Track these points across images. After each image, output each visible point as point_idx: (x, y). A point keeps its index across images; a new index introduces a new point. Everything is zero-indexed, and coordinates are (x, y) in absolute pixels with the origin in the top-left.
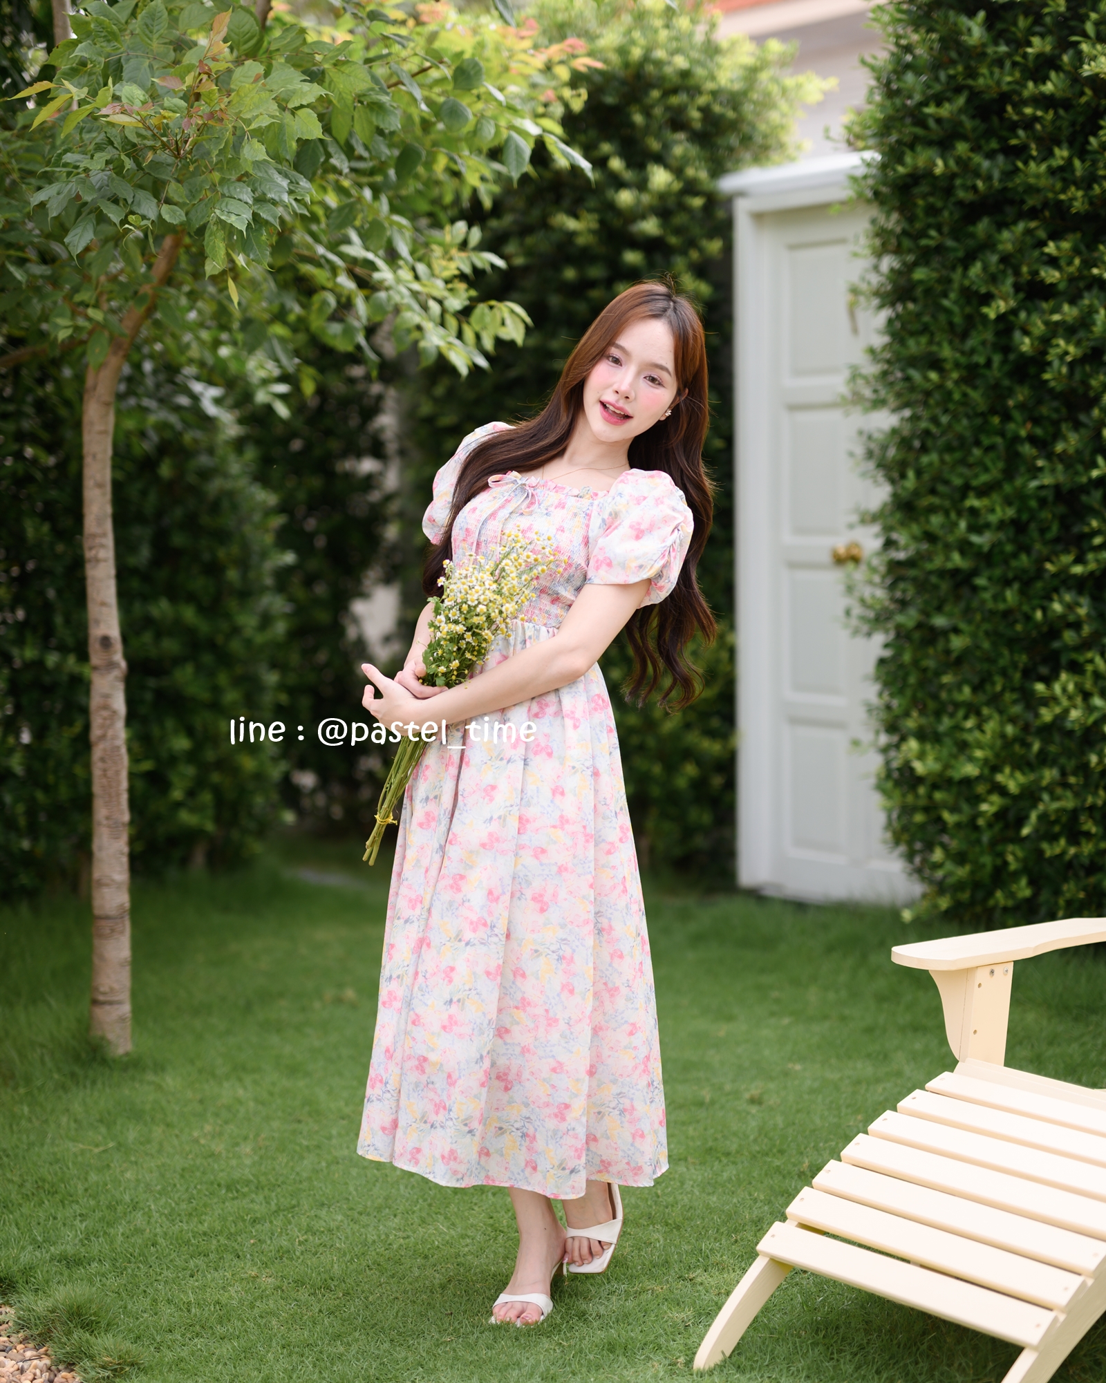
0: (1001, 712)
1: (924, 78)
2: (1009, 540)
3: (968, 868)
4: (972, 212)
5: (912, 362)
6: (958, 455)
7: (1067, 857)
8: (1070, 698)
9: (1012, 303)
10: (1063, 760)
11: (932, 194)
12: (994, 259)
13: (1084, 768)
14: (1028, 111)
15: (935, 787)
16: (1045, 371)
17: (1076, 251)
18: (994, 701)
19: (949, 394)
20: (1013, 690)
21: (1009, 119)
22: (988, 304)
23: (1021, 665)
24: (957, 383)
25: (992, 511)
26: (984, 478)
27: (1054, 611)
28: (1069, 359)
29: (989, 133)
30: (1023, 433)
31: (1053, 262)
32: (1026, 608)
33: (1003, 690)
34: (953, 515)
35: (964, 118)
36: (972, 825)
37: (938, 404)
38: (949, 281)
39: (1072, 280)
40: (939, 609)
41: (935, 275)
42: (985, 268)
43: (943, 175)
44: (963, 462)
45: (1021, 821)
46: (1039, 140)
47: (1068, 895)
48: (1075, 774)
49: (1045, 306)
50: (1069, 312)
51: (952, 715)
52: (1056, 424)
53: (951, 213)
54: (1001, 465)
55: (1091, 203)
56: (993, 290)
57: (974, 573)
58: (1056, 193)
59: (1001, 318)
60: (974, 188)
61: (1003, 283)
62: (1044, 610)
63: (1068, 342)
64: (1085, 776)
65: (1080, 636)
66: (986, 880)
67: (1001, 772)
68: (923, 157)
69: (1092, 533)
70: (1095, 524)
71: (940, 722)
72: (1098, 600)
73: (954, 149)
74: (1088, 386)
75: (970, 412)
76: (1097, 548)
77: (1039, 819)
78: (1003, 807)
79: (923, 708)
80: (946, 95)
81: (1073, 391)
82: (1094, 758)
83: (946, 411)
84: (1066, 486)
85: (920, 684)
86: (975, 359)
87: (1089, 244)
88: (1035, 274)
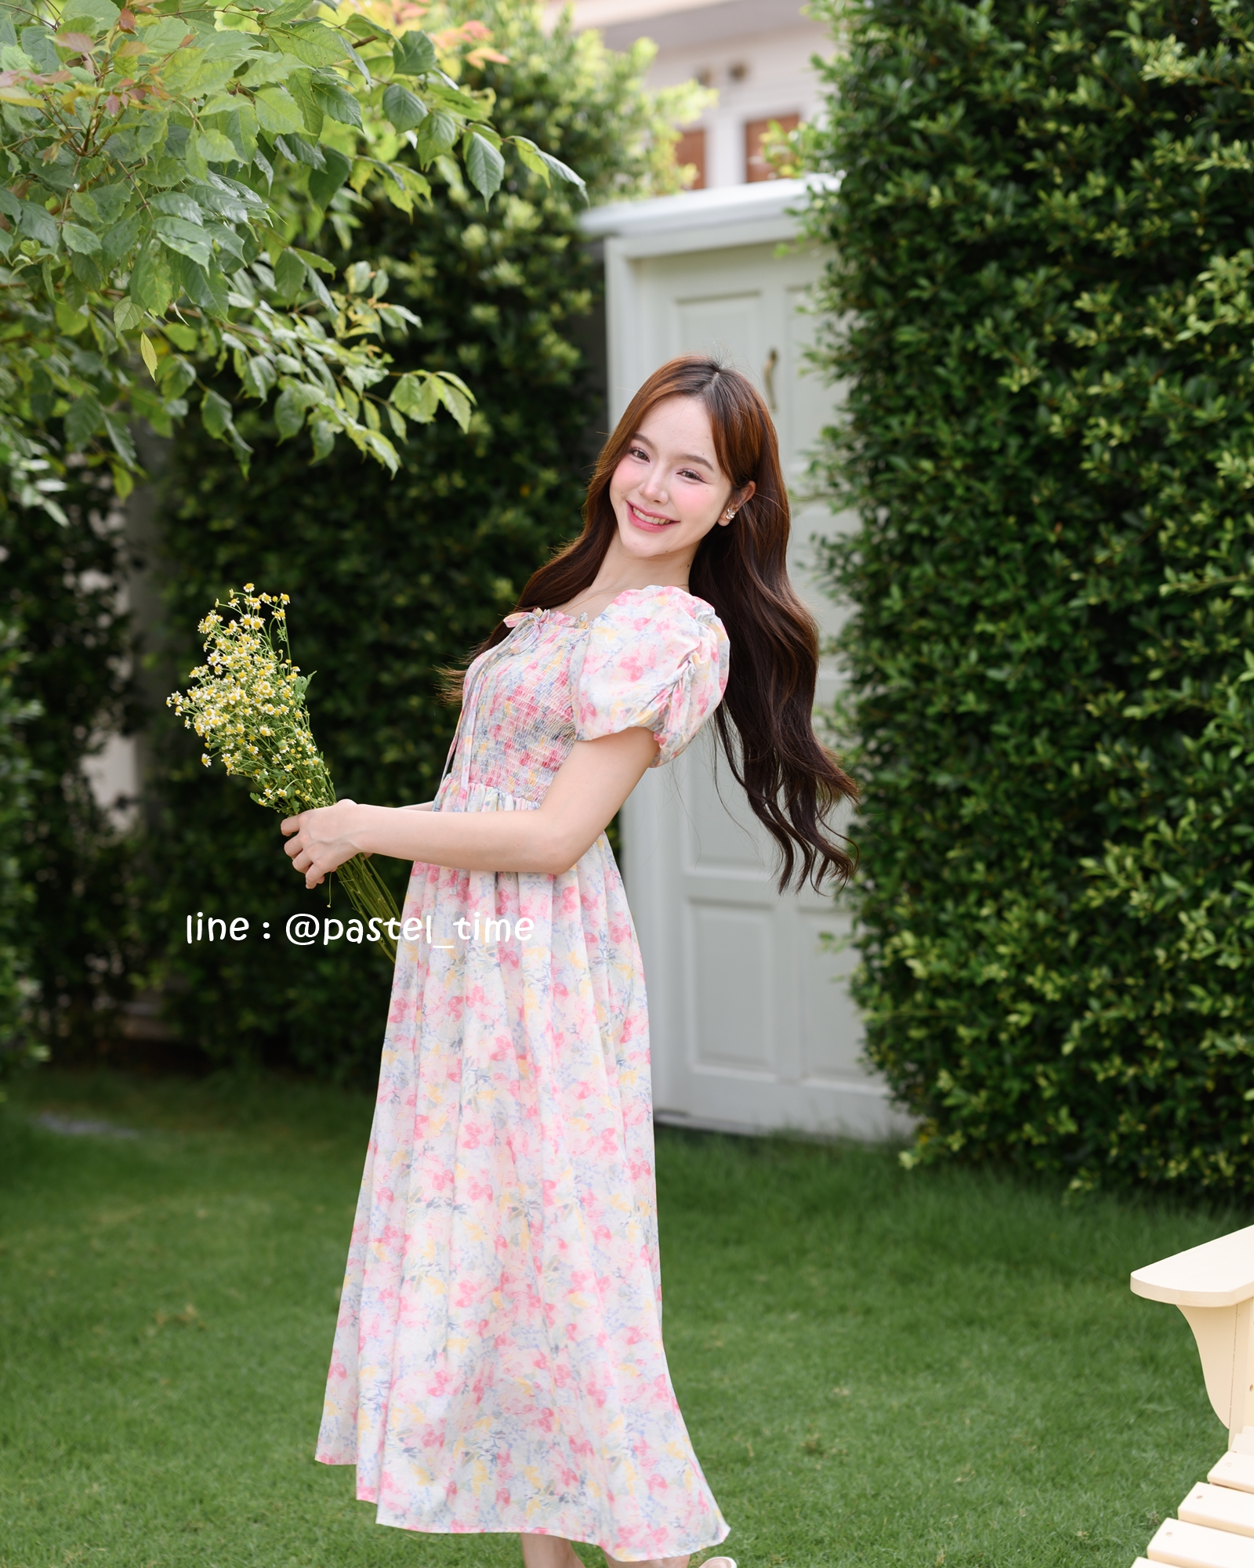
0: (1026, 895)
1: (908, 84)
2: (1037, 676)
3: (984, 1094)
4: (972, 257)
5: (894, 445)
6: (961, 566)
7: (1125, 1080)
8: (1129, 877)
9: (1037, 372)
10: (1115, 956)
11: (918, 232)
12: (1008, 315)
13: (1147, 966)
14: (1051, 126)
15: (938, 992)
16: (1081, 460)
17: (1115, 307)
18: (1021, 881)
19: (949, 488)
20: (1042, 867)
21: (1023, 138)
22: (1002, 374)
23: (1054, 835)
24: (958, 473)
25: (1015, 637)
26: (1004, 596)
27: (1100, 765)
28: (1114, 443)
29: (992, 157)
30: (1052, 538)
31: (1086, 319)
32: (1060, 762)
33: (1032, 866)
34: (955, 643)
35: (962, 135)
36: (993, 1041)
37: (931, 501)
38: (946, 343)
39: (1112, 341)
40: (937, 764)
41: (925, 336)
42: (996, 327)
43: (938, 208)
44: (970, 575)
45: (1054, 1035)
46: (1063, 164)
47: (1123, 1129)
48: (1130, 974)
49: (1078, 375)
50: (1112, 383)
51: (959, 899)
52: (1091, 526)
53: (946, 259)
54: (1022, 579)
55: (1137, 241)
56: (1012, 357)
57: (990, 718)
58: (1093, 231)
59: (1024, 389)
60: (981, 223)
61: (1023, 348)
62: (1082, 762)
63: (1110, 423)
64: (1147, 976)
65: (1136, 797)
66: (1010, 1111)
67: (1032, 973)
68: (912, 184)
69: (1148, 665)
70: (1151, 653)
71: (943, 909)
72: (1157, 750)
73: (952, 174)
74: (1137, 478)
75: (978, 511)
76: (1155, 685)
77: (1084, 1032)
78: (1035, 1017)
79: (916, 890)
80: (939, 104)
81: (1116, 485)
82: (1161, 954)
83: (945, 510)
84: (1114, 606)
85: (912, 860)
86: (984, 442)
87: (1132, 295)
88: (1061, 335)
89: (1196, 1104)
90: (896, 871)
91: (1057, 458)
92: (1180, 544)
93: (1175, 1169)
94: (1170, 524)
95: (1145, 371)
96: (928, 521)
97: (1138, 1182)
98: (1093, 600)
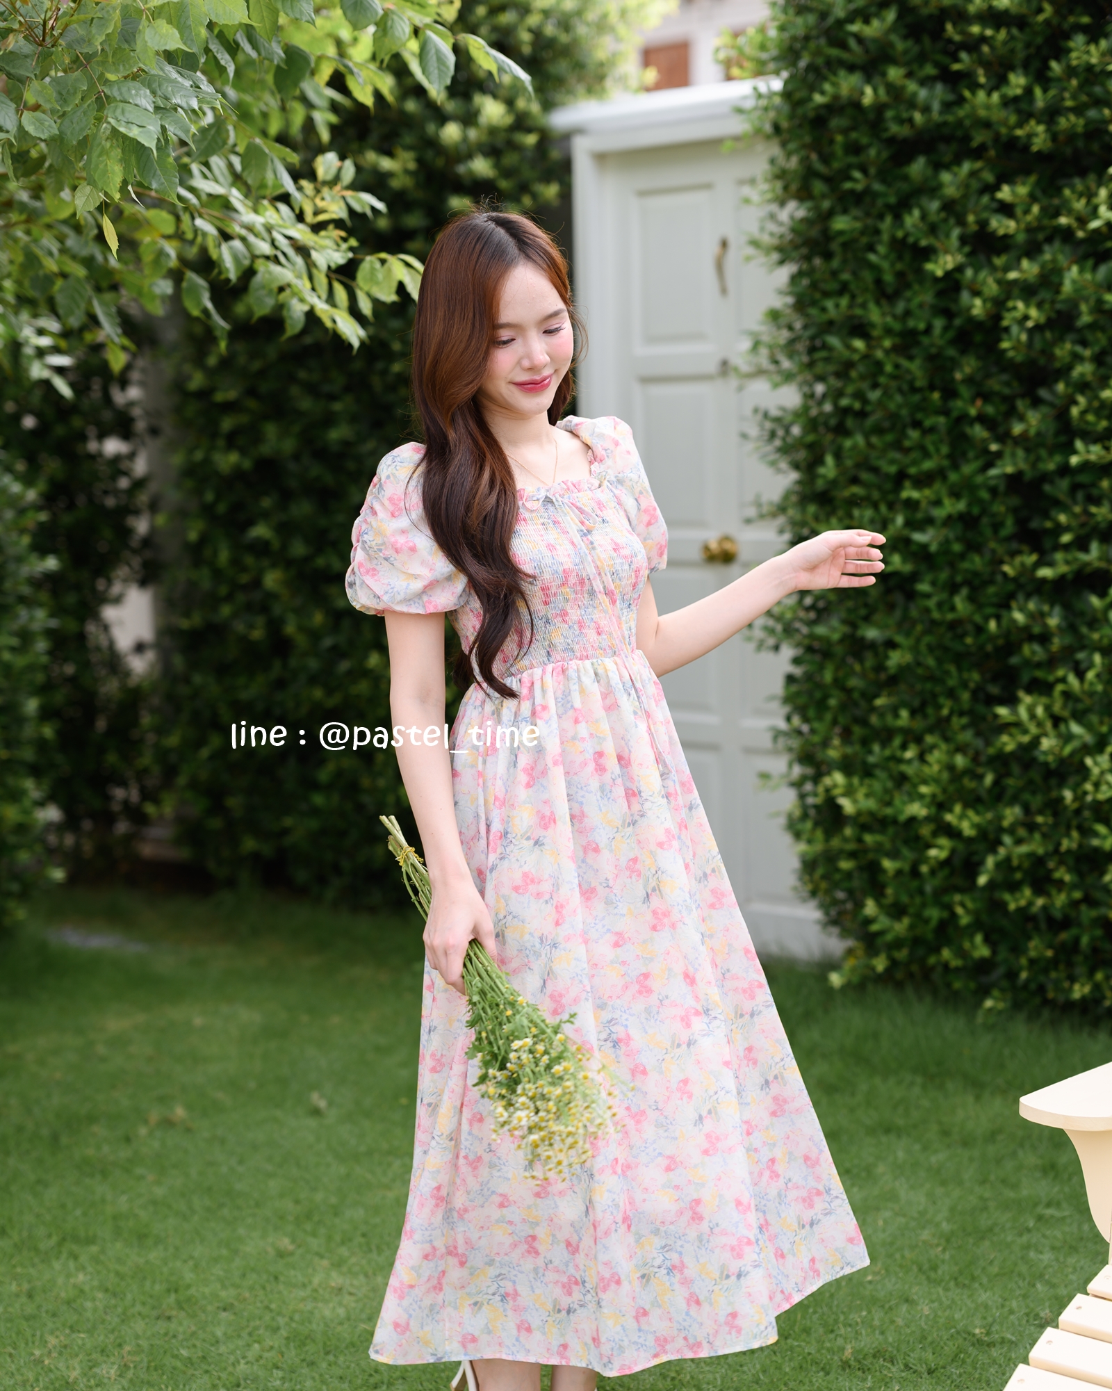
0: (946, 739)
2: (958, 539)
3: (906, 921)
4: (902, 151)
5: (829, 326)
6: (889, 438)
7: (1034, 909)
8: (1040, 724)
9: (960, 258)
10: (1026, 796)
11: (853, 128)
12: (934, 205)
13: (1055, 806)
14: (975, 29)
15: (865, 828)
16: (999, 340)
17: (1033, 198)
18: (941, 726)
19: (879, 365)
20: (962, 714)
21: (950, 41)
22: (928, 260)
23: (972, 685)
24: (887, 352)
25: (938, 503)
26: (928, 465)
27: (1014, 621)
28: (1030, 324)
29: (922, 58)
30: (973, 412)
31: (1006, 209)
32: (978, 618)
33: (951, 713)
34: (883, 508)
35: (894, 38)
36: (915, 872)
37: (862, 378)
38: (877, 232)
39: (1029, 230)
40: (867, 619)
41: (858, 225)
42: (924, 217)
43: (871, 106)
44: (897, 445)
45: (971, 867)
46: (986, 65)
47: (1033, 954)
48: (1040, 812)
49: (999, 261)
50: (1028, 269)
51: (885, 743)
52: (1009, 401)
53: (879, 153)
54: (945, 450)
55: (1054, 137)
56: (937, 244)
57: (914, 577)
58: (1014, 128)
59: (948, 274)
60: (910, 121)
61: (948, 236)
62: (998, 618)
63: (1027, 305)
64: (1055, 814)
65: (1047, 650)
66: (930, 936)
67: (951, 811)
68: (847, 83)
69: (1059, 529)
70: (1063, 518)
71: (870, 752)
72: (1068, 608)
73: (884, 74)
74: (1051, 357)
75: (905, 387)
76: (1066, 547)
77: (998, 865)
78: (953, 852)
79: (846, 735)
80: (873, 9)
81: (1031, 363)
82: (1068, 795)
83: (875, 386)
84: (1029, 475)
85: (843, 707)
86: (911, 323)
87: (1049, 188)
88: (983, 224)
89: (1099, 932)
90: (828, 717)
91: (978, 338)
92: (1090, 418)
93: (1079, 991)
94: (1082, 400)
95: (1060, 258)
96: (859, 395)
97: (1046, 1002)
98: (1009, 470)
